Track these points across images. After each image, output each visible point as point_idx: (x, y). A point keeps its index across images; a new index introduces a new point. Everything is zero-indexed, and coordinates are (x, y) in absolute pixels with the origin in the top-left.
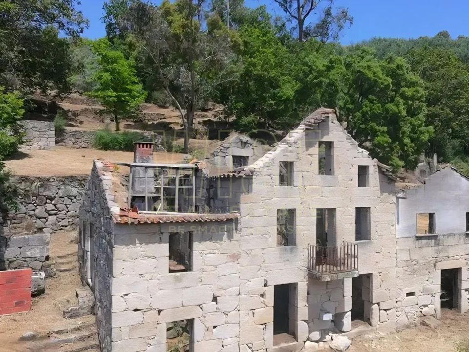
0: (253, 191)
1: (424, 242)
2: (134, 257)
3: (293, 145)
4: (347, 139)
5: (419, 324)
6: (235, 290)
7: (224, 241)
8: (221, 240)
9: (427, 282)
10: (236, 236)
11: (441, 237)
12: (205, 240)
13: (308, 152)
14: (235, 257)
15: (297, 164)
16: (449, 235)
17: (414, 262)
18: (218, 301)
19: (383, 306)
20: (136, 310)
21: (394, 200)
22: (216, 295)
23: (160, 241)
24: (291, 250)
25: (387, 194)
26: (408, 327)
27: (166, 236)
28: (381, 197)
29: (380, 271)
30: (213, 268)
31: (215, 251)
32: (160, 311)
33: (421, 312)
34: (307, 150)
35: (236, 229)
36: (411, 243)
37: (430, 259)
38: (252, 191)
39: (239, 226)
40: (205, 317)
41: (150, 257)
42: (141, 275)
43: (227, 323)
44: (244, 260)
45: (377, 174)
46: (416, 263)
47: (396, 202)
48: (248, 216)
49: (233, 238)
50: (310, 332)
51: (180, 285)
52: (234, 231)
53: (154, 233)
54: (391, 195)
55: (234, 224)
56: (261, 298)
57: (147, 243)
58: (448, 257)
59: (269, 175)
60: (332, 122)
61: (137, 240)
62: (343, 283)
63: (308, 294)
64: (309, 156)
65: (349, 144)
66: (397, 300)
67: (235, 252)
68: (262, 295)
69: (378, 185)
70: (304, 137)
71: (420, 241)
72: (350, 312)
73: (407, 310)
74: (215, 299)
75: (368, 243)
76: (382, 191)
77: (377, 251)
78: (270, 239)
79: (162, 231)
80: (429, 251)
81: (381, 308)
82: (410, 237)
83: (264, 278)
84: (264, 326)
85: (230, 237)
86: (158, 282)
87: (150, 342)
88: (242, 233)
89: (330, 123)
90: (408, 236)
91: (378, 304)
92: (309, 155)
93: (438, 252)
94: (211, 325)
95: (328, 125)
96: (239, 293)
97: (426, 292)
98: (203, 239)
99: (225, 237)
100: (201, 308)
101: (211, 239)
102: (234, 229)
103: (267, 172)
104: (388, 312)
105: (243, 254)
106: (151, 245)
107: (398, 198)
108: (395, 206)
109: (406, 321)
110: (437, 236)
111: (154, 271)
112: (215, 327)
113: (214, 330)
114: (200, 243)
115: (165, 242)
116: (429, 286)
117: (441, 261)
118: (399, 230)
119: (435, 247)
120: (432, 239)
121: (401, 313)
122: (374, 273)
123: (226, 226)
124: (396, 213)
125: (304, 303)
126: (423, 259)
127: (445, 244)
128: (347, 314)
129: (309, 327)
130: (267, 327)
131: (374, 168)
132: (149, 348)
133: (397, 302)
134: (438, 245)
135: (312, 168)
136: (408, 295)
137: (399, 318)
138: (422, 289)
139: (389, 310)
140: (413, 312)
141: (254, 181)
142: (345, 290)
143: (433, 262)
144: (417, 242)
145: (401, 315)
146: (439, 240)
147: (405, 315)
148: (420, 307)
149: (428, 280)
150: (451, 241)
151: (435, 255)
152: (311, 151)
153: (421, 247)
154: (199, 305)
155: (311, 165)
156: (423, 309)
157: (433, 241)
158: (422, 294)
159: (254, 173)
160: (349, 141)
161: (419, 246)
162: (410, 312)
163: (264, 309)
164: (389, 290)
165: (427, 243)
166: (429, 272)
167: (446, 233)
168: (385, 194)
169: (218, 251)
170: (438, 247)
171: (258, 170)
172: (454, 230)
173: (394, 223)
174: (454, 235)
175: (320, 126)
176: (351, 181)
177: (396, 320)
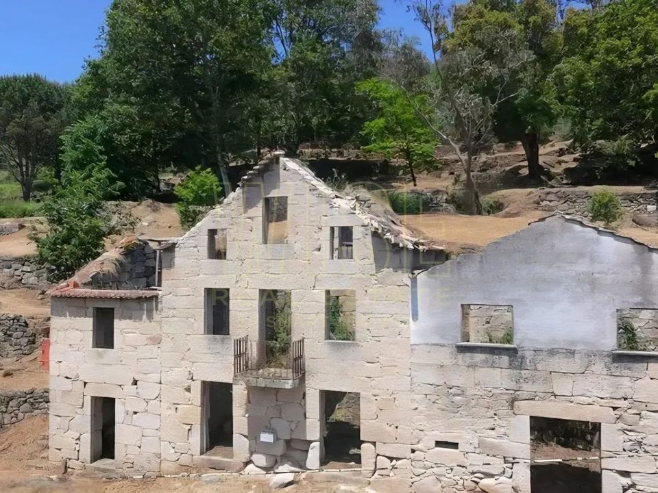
0: (176, 266)
1: (479, 357)
2: (66, 328)
3: (227, 208)
4: (310, 190)
6: (156, 377)
7: (143, 320)
8: (141, 319)
9: (492, 433)
10: (156, 316)
11: (529, 355)
12: (125, 318)
13: (246, 215)
14: (156, 341)
15: (232, 231)
16: (552, 352)
18: (138, 386)
19: (381, 449)
20: (67, 378)
21: (407, 279)
22: (136, 379)
23: (86, 316)
24: (223, 341)
25: (391, 269)
27: (91, 311)
28: (378, 275)
29: (376, 392)
30: (134, 349)
31: (134, 331)
32: (85, 383)
33: (477, 483)
34: (245, 212)
35: (157, 310)
36: (445, 356)
37: (498, 391)
38: (174, 265)
39: (160, 306)
40: (125, 399)
41: (77, 330)
42: (70, 345)
43: (146, 411)
44: (166, 344)
45: (369, 239)
46: (459, 392)
47: (410, 285)
48: (171, 295)
49: (153, 319)
50: (252, 454)
51: (103, 361)
52: (155, 311)
53: (81, 307)
54: (400, 272)
55: (154, 303)
56: (187, 393)
57: (75, 316)
58: (555, 396)
59: (196, 247)
60: (285, 169)
61: (67, 313)
62: (304, 398)
63: (249, 401)
64: (249, 220)
65: (315, 197)
66: (414, 447)
67: (156, 334)
68: (188, 390)
69: (372, 256)
70: (242, 196)
71: (468, 355)
72: (319, 443)
73: (437, 469)
74: (135, 383)
75: (349, 345)
76: (379, 265)
77: (369, 361)
78: (196, 324)
79: (87, 306)
80: (498, 377)
81: (378, 453)
82: (443, 346)
83: (189, 369)
84: (188, 427)
85: (150, 317)
86: (83, 354)
87: (78, 411)
88: (164, 314)
89: (282, 171)
90: (436, 342)
91: (374, 444)
92: (249, 218)
93: (518, 380)
94: (131, 410)
95: (277, 175)
96: (161, 382)
97: (485, 448)
98: (122, 317)
99: (145, 317)
100: (123, 389)
101: (130, 318)
102: (154, 308)
103: (192, 243)
104: (395, 462)
105: (164, 338)
106: (78, 318)
108: (409, 289)
109: (437, 490)
110: (515, 350)
111: (81, 343)
112: (135, 413)
113: (135, 416)
114: (120, 320)
115: (90, 317)
116: (492, 438)
117: (533, 399)
118: (416, 330)
119: (512, 371)
120: (500, 354)
121: (423, 471)
122: (363, 394)
123: (145, 305)
124: (410, 302)
125: (242, 411)
126: (478, 387)
127: (539, 368)
128: (312, 445)
129: (250, 445)
130: (193, 430)
131: (363, 229)
132: (77, 416)
133: (413, 451)
134: (521, 367)
135: (253, 235)
136: (439, 444)
137: (418, 478)
138: (476, 442)
139: (398, 459)
140: (453, 478)
141: (177, 254)
142: (307, 409)
143: (506, 397)
144: (460, 356)
145: (425, 475)
146: (523, 358)
147: (434, 477)
148: (473, 473)
149: (493, 429)
150: (559, 363)
151: (512, 385)
152: (251, 212)
153: (473, 366)
154: (120, 386)
155: (251, 231)
156: (481, 479)
157: (505, 359)
158: (477, 451)
159: (177, 246)
160: (315, 192)
161: (467, 364)
162: (445, 476)
163: (188, 406)
164: (397, 427)
165: (486, 361)
166: (495, 414)
167: (545, 347)
168: (385, 270)
169: (137, 332)
170: (518, 371)
171: (182, 242)
172: (574, 343)
173: (404, 318)
174: (573, 353)
175: (265, 178)
176: (319, 250)
177: (412, 480)
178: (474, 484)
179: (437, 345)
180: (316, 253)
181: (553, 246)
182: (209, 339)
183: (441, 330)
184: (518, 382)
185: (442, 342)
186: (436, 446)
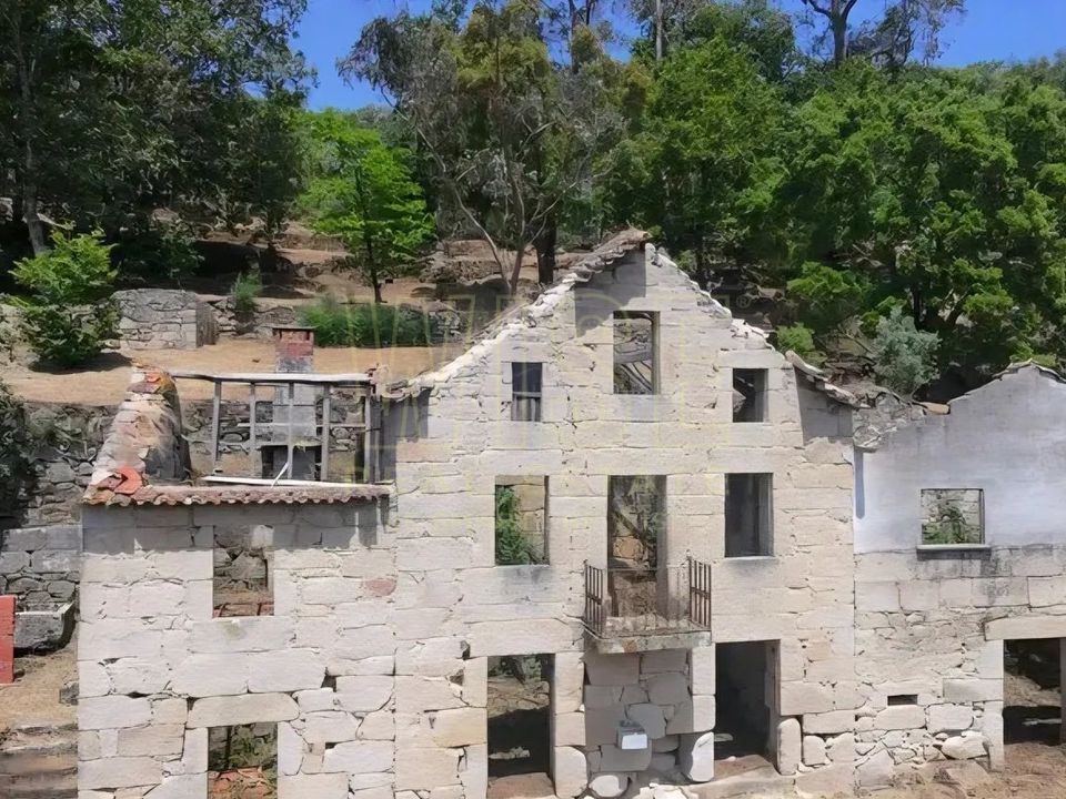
0: (431, 434)
1: (946, 565)
2: (129, 579)
3: (542, 324)
4: (699, 304)
5: (930, 780)
6: (383, 662)
7: (352, 547)
8: (345, 545)
9: (959, 670)
10: (383, 536)
11: (1003, 555)
12: (306, 547)
13: (582, 340)
14: (384, 588)
15: (553, 368)
16: (1029, 550)
17: (911, 618)
18: (338, 687)
19: (812, 724)
20: (135, 695)
21: (849, 454)
22: (332, 673)
23: (193, 546)
24: (536, 576)
25: (826, 439)
26: (892, 783)
27: (207, 535)
28: (807, 448)
29: (804, 634)
30: (324, 610)
31: (327, 571)
32: (191, 701)
33: (939, 747)
34: (581, 333)
35: (384, 523)
36: (902, 568)
37: (967, 611)
38: (426, 433)
39: (393, 515)
40: (304, 720)
41: (166, 580)
42: (146, 618)
43: (360, 738)
44: (407, 595)
45: (793, 390)
46: (919, 619)
47: (852, 460)
48: (418, 492)
49: (375, 543)
50: (591, 776)
51: (244, 644)
52: (380, 527)
53: (178, 528)
54: (838, 442)
55: (378, 510)
56: (455, 686)
57: (161, 549)
58: (1030, 607)
59: (474, 396)
60: (654, 264)
61: (136, 542)
62: (688, 661)
63: (586, 680)
64: (588, 350)
65: (707, 317)
66: (856, 712)
67: (383, 574)
68: (458, 679)
69: (798, 418)
70: (573, 303)
71: (932, 562)
72: (712, 734)
73: (890, 739)
74: (330, 681)
75: (764, 564)
76: (809, 431)
77: (795, 585)
78: (476, 548)
79: (198, 525)
80: (963, 590)
81: (805, 731)
82: (898, 552)
83: (461, 638)
84: (461, 752)
85: (369, 539)
86: (187, 635)
87: (167, 767)
88: (400, 532)
89: (648, 265)
90: (890, 547)
91: (799, 718)
92: (587, 345)
93: (991, 593)
94: (319, 741)
95: (643, 272)
96: (394, 671)
97: (951, 695)
98: (298, 543)
99: (355, 539)
100: (296, 700)
101: (318, 544)
102: (379, 519)
103: (468, 389)
104: (830, 741)
105: (403, 581)
106: (168, 553)
107: (859, 451)
108: (850, 470)
109: (889, 770)
110: (988, 552)
111: (178, 611)
112: (330, 745)
113: (329, 751)
114: (291, 551)
115: (205, 548)
116: (959, 678)
117: (1006, 617)
118: (862, 532)
119: (985, 580)
120: (971, 558)
121: (870, 746)
122: (784, 640)
123: (357, 514)
124: (854, 488)
125: (575, 703)
126: (943, 608)
127: (1015, 573)
128: (701, 739)
129: (588, 762)
130: (469, 755)
131: (783, 373)
132: (165, 781)
133: (857, 718)
134: (994, 574)
135: (594, 378)
136: (893, 700)
137: (865, 758)
138: (940, 688)
139: (833, 735)
140: (911, 747)
141: (431, 409)
142: (695, 679)
143: (976, 618)
144: (922, 566)
145: (872, 752)
146: (997, 561)
147: (885, 751)
148: (934, 735)
149: (960, 666)
150: (1037, 564)
151: (984, 601)
152: (591, 335)
153: (936, 579)
154: (291, 693)
155: (592, 369)
156: (944, 740)
157: (977, 564)
158: (941, 701)
159: (433, 393)
160: (707, 309)
161: (930, 577)
162: (900, 747)
163: (460, 711)
164: (833, 685)
165: (954, 570)
166: (963, 645)
167: (1020, 544)
168: (817, 440)
169: (337, 572)
170: (992, 580)
171: (444, 385)
172: (1050, 535)
173: (847, 514)
174: (1050, 548)
175: (618, 275)
176: (714, 407)
177: (857, 763)
178: (936, 751)
179: (891, 552)
180: (709, 411)
181: (1028, 405)
182: (506, 574)
183: (895, 530)
184: (990, 594)
185: (897, 547)
186: (889, 704)
